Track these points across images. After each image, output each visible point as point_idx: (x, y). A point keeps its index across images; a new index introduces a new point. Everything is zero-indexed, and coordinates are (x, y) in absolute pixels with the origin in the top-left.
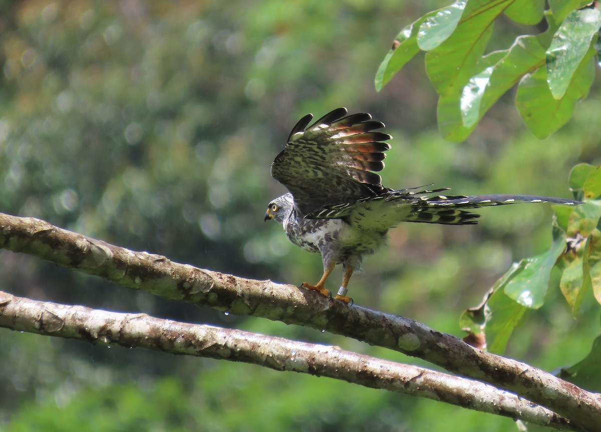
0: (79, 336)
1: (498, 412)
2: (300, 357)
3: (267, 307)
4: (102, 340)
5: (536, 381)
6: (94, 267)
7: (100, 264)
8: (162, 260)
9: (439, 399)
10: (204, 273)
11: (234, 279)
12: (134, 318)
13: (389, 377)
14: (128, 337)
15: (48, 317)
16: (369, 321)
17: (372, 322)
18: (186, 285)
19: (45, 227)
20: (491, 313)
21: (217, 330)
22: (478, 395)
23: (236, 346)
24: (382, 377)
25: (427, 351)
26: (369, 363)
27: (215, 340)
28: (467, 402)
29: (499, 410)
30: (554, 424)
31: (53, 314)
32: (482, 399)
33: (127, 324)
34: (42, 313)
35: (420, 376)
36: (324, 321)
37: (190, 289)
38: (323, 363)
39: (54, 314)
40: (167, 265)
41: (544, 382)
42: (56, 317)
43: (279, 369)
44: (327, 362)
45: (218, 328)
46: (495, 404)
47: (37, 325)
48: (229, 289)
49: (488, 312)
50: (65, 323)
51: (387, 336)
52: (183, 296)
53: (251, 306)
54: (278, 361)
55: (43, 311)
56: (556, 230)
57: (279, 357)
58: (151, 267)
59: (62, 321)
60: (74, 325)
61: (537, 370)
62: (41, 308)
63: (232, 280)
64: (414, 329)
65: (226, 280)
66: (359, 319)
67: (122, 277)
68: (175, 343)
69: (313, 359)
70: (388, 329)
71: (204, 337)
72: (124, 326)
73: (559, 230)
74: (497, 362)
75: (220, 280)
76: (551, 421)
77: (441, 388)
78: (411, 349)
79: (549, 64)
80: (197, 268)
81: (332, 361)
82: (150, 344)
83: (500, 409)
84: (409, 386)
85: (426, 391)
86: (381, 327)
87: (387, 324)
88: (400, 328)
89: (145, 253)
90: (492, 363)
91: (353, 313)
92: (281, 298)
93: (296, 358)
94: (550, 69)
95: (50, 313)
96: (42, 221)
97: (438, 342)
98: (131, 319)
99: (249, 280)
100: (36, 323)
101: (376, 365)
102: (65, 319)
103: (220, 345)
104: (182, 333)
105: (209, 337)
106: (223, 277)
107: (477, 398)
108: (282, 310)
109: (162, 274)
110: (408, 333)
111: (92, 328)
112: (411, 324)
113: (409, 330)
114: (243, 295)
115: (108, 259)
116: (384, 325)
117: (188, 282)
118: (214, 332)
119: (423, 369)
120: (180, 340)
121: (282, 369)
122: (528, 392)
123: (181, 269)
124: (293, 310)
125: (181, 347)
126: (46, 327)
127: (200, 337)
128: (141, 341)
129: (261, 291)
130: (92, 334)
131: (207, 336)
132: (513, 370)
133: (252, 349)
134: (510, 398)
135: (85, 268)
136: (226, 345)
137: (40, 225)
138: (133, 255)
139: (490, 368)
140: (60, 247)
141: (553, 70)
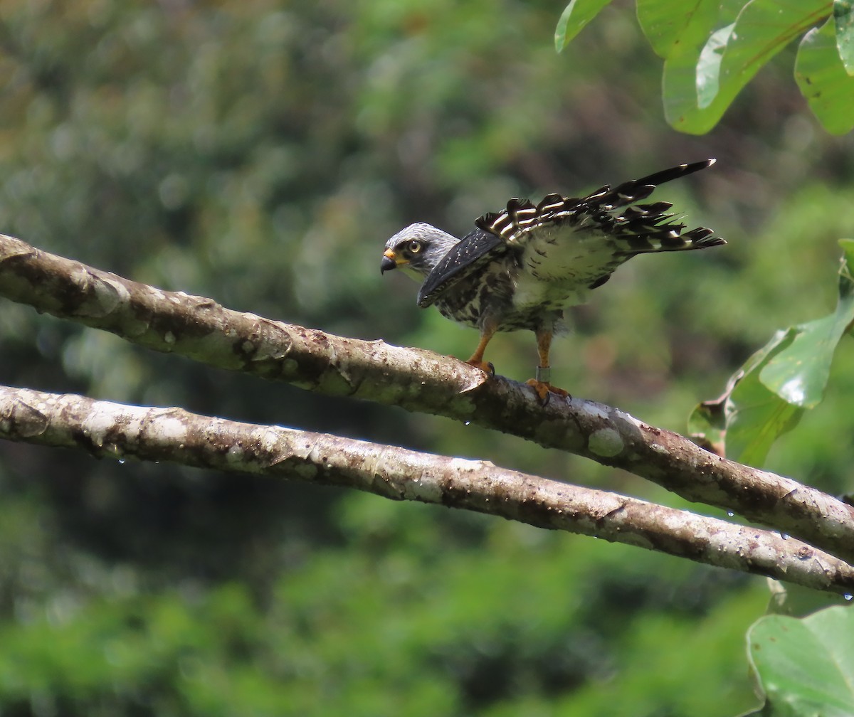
0: (73, 443)
1: (748, 568)
2: (428, 479)
3: (377, 384)
4: (110, 449)
5: (809, 509)
6: (99, 315)
7: (109, 311)
8: (209, 306)
9: (652, 546)
10: (276, 327)
11: (325, 338)
12: (162, 415)
13: (572, 510)
14: (152, 444)
15: (23, 412)
16: (541, 408)
17: (547, 409)
18: (248, 346)
19: (20, 250)
20: (736, 412)
21: (294, 434)
22: (715, 541)
23: (325, 459)
24: (560, 511)
25: (635, 457)
26: (539, 489)
27: (292, 450)
28: (697, 552)
29: (748, 564)
30: (837, 586)
31: (31, 408)
32: (722, 547)
33: (150, 424)
34: (15, 407)
35: (621, 509)
36: (469, 407)
37: (255, 351)
38: (466, 487)
39: (34, 408)
40: (216, 314)
41: (823, 509)
42: (37, 413)
43: (395, 498)
44: (472, 485)
45: (297, 431)
46: (742, 555)
47: (6, 425)
48: (316, 353)
49: (732, 410)
50: (50, 423)
51: (570, 433)
52: (242, 364)
53: (352, 380)
54: (393, 485)
55: (16, 402)
56: (845, 282)
57: (394, 478)
58: (190, 316)
59: (45, 418)
60: (66, 426)
61: (811, 491)
62: (14, 398)
63: (322, 339)
64: (613, 422)
65: (311, 338)
66: (526, 404)
67: (143, 332)
68: (228, 455)
69: (450, 481)
70: (571, 421)
71: (274, 446)
72: (145, 428)
73: (849, 282)
74: (747, 476)
75: (302, 338)
76: (832, 582)
77: (655, 528)
78: (609, 454)
79: (839, 19)
80: (265, 319)
81: (480, 484)
82: (187, 456)
83: (750, 562)
84: (603, 526)
85: (632, 533)
86: (561, 417)
87: (570, 414)
88: (591, 419)
89: (182, 294)
90: (739, 478)
91: (516, 394)
92: (400, 369)
93: (422, 480)
94: (842, 27)
95: (27, 406)
96: (15, 240)
97: (653, 442)
98: (157, 416)
99: (348, 340)
100: (4, 422)
101: (550, 492)
102: (50, 416)
103: (301, 459)
104: (239, 439)
105: (283, 445)
106: (306, 334)
107: (713, 545)
108: (400, 389)
109: (208, 328)
110: (604, 428)
111: (95, 430)
112: (609, 413)
113: (606, 423)
114: (338, 363)
115: (122, 303)
116: (565, 414)
117: (251, 341)
118: (291, 437)
119: (626, 498)
120: (235, 450)
121: (400, 497)
122: (797, 526)
123: (239, 320)
124: (420, 388)
125: (236, 462)
126: (19, 428)
127: (268, 445)
128: (173, 452)
129: (367, 357)
130: (93, 439)
131: (278, 443)
132: (773, 489)
133: (352, 464)
134: (766, 545)
135: (84, 317)
136: (309, 458)
137: (12, 247)
138: (162, 297)
139: (736, 486)
140: (45, 282)
141: (845, 29)
